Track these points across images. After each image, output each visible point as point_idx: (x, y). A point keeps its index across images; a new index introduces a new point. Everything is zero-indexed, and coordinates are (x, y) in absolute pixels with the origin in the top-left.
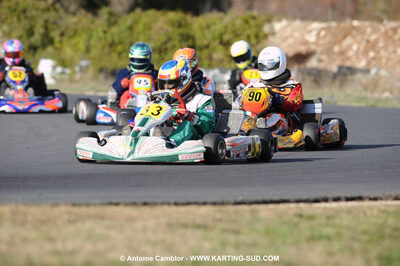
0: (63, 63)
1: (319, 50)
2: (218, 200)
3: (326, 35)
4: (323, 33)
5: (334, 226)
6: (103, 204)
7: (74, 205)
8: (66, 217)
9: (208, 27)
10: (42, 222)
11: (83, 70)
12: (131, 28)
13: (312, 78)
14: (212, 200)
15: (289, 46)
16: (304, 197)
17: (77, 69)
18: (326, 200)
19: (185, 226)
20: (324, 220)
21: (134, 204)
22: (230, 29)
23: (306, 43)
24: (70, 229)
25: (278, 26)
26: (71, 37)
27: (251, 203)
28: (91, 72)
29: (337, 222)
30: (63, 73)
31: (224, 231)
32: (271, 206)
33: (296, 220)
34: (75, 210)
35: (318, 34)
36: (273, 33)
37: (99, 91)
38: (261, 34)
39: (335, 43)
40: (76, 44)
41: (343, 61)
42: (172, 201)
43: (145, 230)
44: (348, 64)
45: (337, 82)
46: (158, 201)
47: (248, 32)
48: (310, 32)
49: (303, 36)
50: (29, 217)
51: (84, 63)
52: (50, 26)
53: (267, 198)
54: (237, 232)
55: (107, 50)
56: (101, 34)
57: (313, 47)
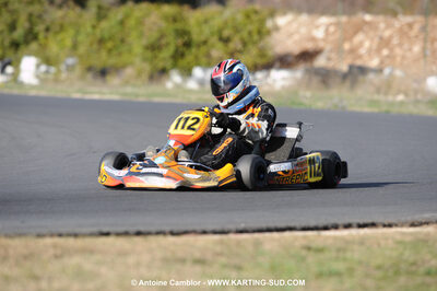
0: (48, 61)
6: (92, 235)
7: (60, 235)
9: (206, 21)
11: (70, 68)
12: (122, 23)
13: (319, 79)
14: (212, 228)
17: (63, 67)
21: (126, 234)
22: (230, 24)
26: (57, 33)
27: (254, 231)
28: (78, 71)
30: (47, 72)
31: (225, 266)
34: (61, 241)
37: (86, 93)
40: (62, 41)
42: (167, 229)
43: (138, 265)
46: (153, 230)
51: (70, 61)
52: (35, 20)
53: (272, 225)
54: (238, 268)
55: (95, 46)
56: (89, 29)
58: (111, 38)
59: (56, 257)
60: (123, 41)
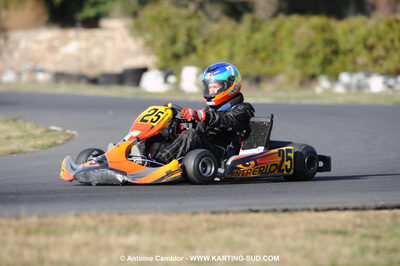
58: (264, 48)
59: (209, 230)
60: (275, 51)
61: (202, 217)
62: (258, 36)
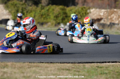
1: (104, 18)
2: (73, 62)
3: (106, 13)
4: (105, 13)
5: (108, 70)
6: (38, 63)
7: (30, 63)
8: (27, 66)
9: (71, 10)
10: (20, 68)
12: (48, 10)
13: (102, 26)
14: (71, 62)
15: (95, 16)
16: (99, 61)
18: (106, 62)
19: (63, 69)
20: (105, 68)
21: (48, 63)
22: (77, 11)
23: (100, 16)
24: (29, 70)
25: (92, 10)
26: (30, 13)
27: (83, 63)
29: (109, 69)
31: (75, 71)
32: (89, 64)
33: (97, 68)
34: (30, 64)
35: (104, 13)
36: (90, 13)
38: (87, 13)
39: (109, 16)
40: (31, 15)
41: (111, 21)
42: (59, 62)
43: (51, 70)
44: (113, 22)
45: (109, 27)
46: (55, 62)
47: (83, 12)
48: (101, 12)
49: (99, 13)
50: (16, 66)
52: (24, 9)
53: (88, 61)
54: (79, 72)
55: (40, 17)
56: (39, 12)
57: (102, 17)
58: (45, 14)
59: (28, 68)
60: (48, 15)
61: (26, 64)
62: (43, 11)
